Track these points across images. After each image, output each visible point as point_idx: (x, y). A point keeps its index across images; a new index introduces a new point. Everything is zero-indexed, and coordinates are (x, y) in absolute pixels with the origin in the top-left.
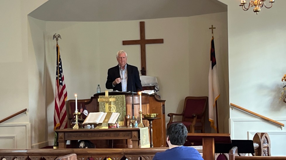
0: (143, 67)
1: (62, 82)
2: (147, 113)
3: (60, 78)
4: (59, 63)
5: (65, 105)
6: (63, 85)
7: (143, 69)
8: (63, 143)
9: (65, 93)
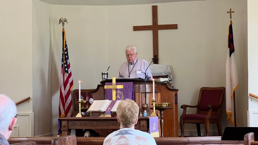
0: (155, 54)
1: (68, 70)
2: (157, 102)
3: (66, 65)
4: (65, 49)
5: (70, 95)
6: (69, 72)
7: (155, 57)
8: (67, 132)
9: (71, 82)
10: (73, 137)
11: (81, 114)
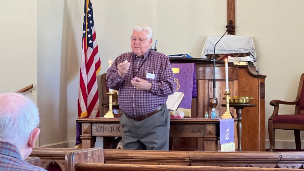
0: (230, 19)
1: (92, 43)
2: (233, 96)
3: (89, 36)
4: (89, 10)
5: (96, 82)
6: (94, 48)
7: (230, 23)
8: (89, 141)
9: (96, 62)
10: (99, 151)
11: (113, 112)
